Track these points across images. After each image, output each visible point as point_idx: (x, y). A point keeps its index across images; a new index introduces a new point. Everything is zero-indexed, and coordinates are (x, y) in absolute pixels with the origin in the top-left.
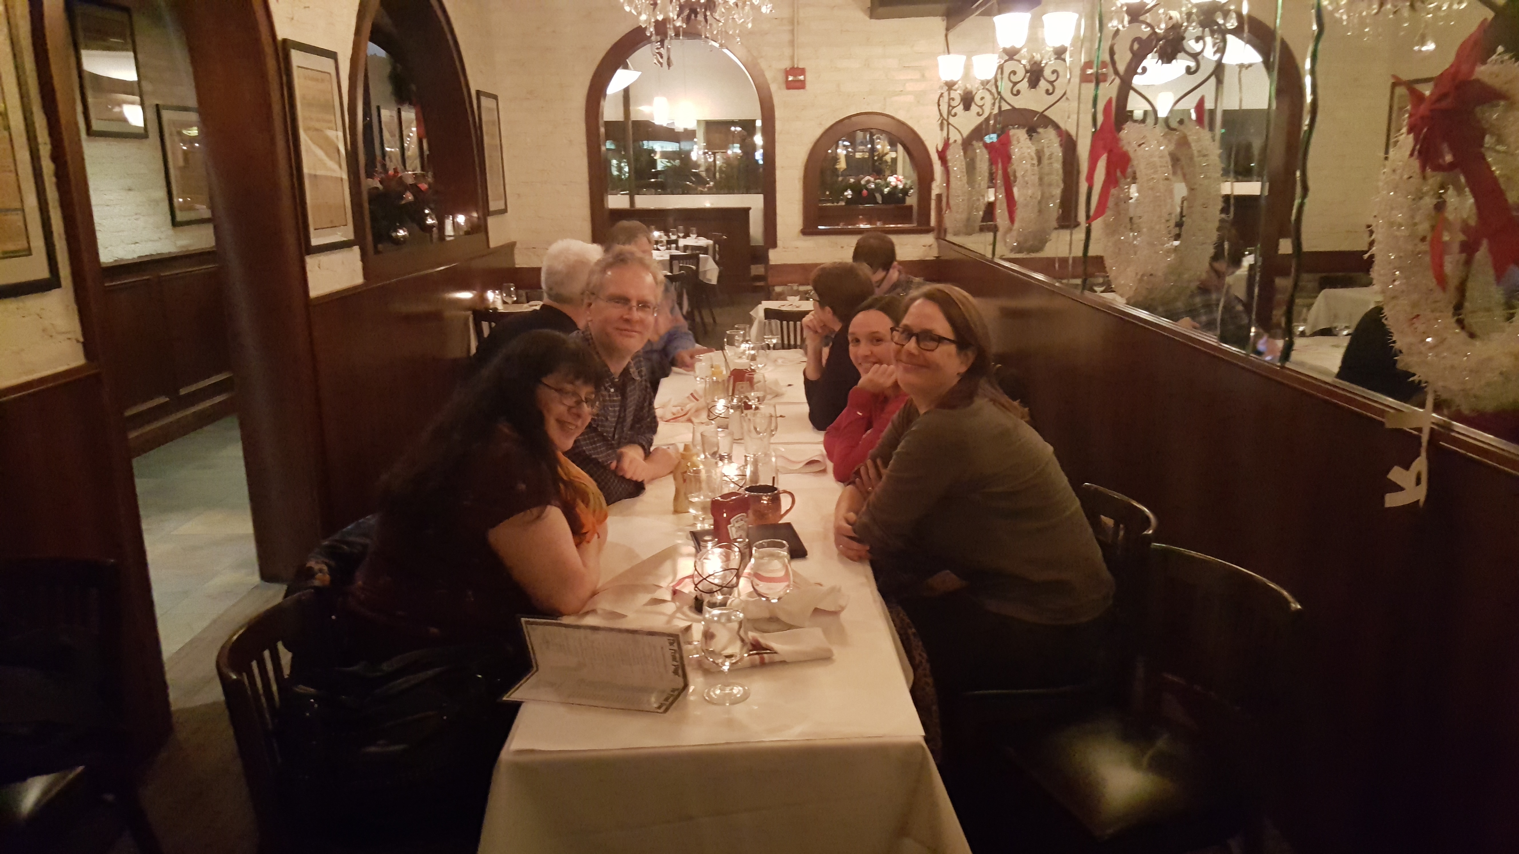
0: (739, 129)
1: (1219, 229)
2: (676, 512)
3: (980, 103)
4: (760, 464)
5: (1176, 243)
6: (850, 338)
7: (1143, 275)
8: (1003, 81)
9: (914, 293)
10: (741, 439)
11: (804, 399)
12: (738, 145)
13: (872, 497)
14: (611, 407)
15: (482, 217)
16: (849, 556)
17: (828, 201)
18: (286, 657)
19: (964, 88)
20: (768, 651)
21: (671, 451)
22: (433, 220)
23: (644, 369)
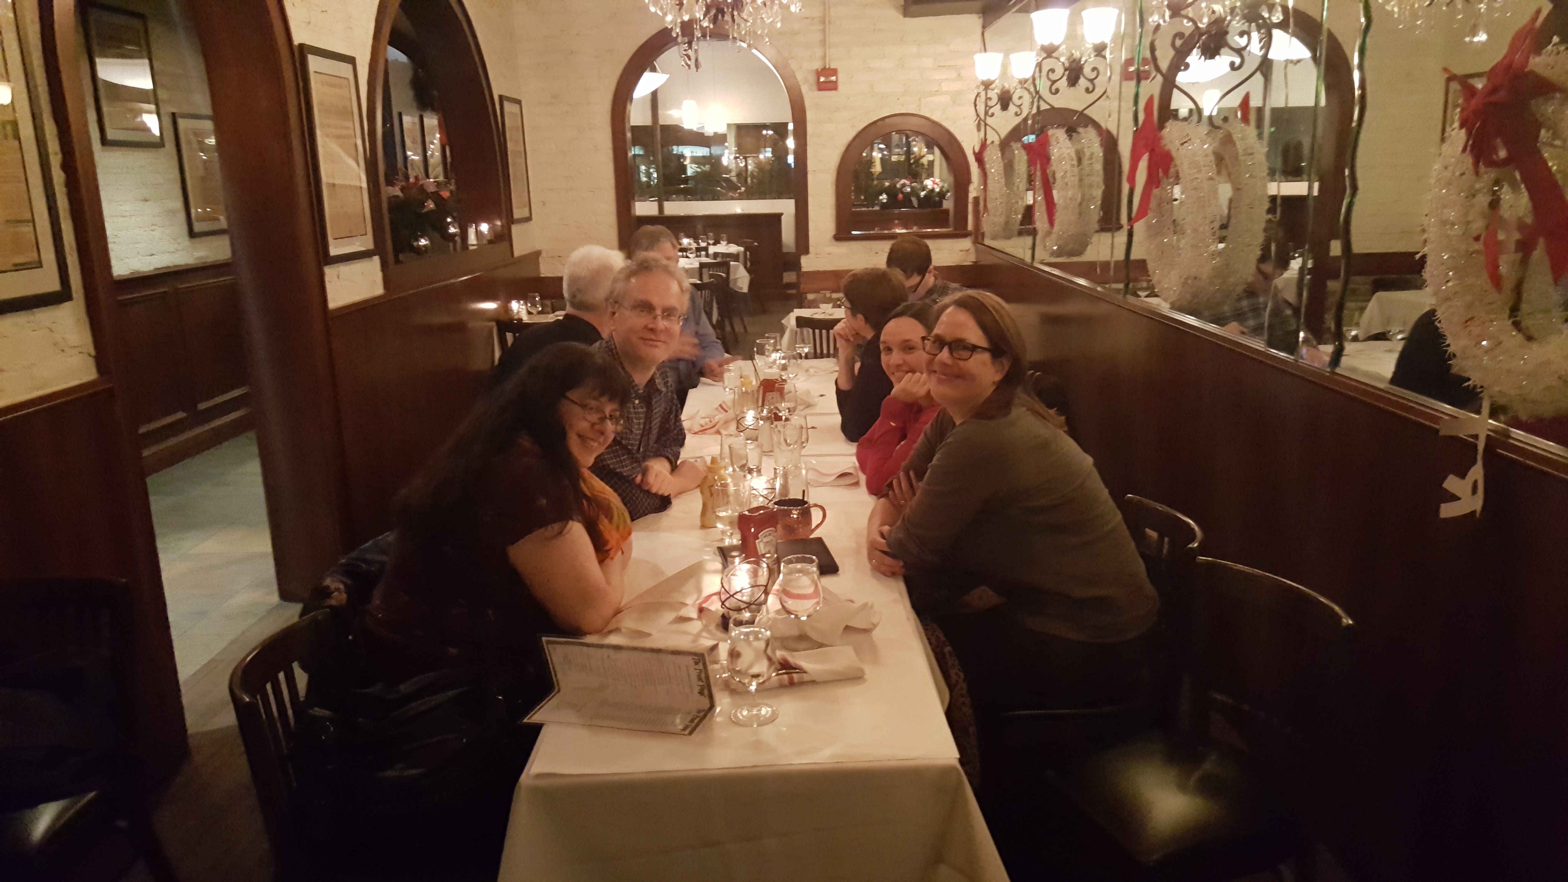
0: (771, 132)
1: (1265, 230)
2: (703, 526)
3: (1018, 103)
4: (791, 477)
5: (1221, 246)
6: (882, 347)
7: (1186, 279)
8: (1042, 79)
9: (947, 299)
10: (772, 451)
11: (836, 409)
12: (770, 149)
13: (907, 511)
14: (636, 420)
15: (505, 225)
16: (882, 571)
17: (864, 206)
18: (301, 678)
19: (1001, 87)
20: (798, 671)
21: (699, 464)
22: (455, 228)
23: (669, 379)
